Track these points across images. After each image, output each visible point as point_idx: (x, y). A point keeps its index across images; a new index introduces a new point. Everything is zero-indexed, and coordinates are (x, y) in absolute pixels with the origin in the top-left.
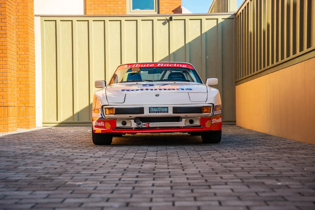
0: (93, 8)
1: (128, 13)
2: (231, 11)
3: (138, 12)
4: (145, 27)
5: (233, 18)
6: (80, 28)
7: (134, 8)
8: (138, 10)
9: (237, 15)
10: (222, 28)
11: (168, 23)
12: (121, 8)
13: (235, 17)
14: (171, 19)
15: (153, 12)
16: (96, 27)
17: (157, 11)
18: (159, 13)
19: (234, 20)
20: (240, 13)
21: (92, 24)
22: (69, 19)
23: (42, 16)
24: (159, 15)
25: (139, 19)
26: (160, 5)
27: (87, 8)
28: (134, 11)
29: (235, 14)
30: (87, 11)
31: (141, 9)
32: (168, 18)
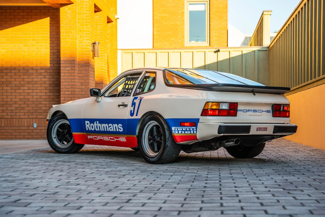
0: (159, 41)
1: (186, 45)
2: (265, 44)
3: (194, 43)
5: (266, 50)
6: (150, 58)
7: (190, 41)
9: (270, 48)
10: (258, 58)
11: (217, 53)
12: (180, 41)
14: (219, 51)
15: (205, 44)
16: (162, 57)
17: (209, 42)
18: (210, 45)
19: (268, 51)
20: (272, 46)
21: (159, 55)
22: (142, 51)
23: (122, 50)
25: (194, 51)
28: (190, 43)
29: (268, 47)
30: (154, 43)
31: (196, 41)
32: (217, 49)
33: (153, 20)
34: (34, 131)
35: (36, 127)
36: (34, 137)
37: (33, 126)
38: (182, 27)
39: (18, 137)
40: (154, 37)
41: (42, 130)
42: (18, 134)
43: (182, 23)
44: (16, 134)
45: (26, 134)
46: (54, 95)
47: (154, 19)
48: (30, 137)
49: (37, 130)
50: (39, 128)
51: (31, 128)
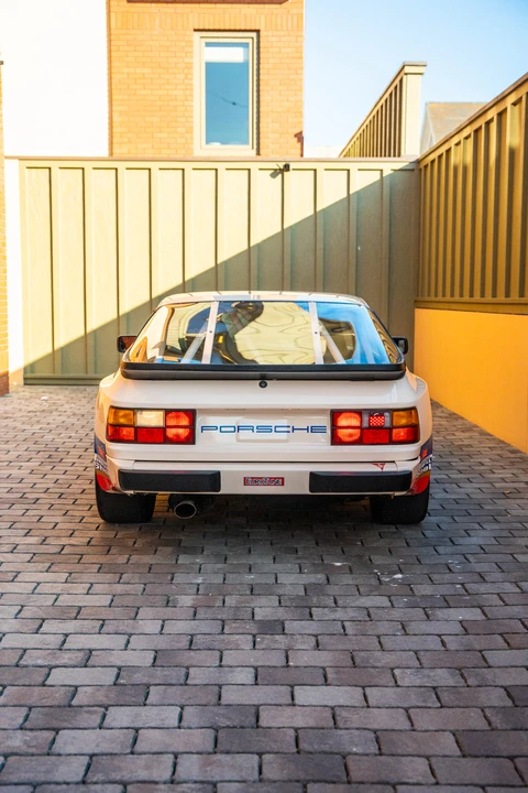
0: (125, 140)
2: (407, 153)
3: (217, 150)
4: (233, 183)
5: (413, 170)
6: (101, 183)
7: (207, 142)
8: (217, 145)
9: (422, 166)
10: (391, 188)
11: (280, 175)
12: (183, 140)
13: (418, 169)
14: (287, 168)
15: (247, 151)
16: (134, 182)
17: (255, 147)
18: (258, 153)
21: (124, 175)
22: (77, 165)
23: (21, 159)
24: (259, 158)
25: (221, 167)
26: (261, 136)
27: (114, 140)
28: (208, 146)
29: (418, 162)
30: (114, 146)
31: (223, 143)
32: (281, 165)
33: (110, 84)
38: (186, 103)
40: (114, 130)
43: (188, 92)
47: (113, 81)
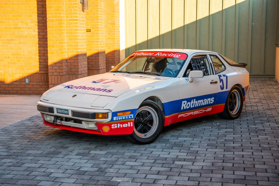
34: (27, 86)
35: (28, 83)
36: (27, 92)
37: (25, 82)
39: (11, 92)
41: (34, 86)
42: (11, 89)
44: (10, 89)
45: (19, 89)
46: (44, 50)
48: (23, 92)
49: (29, 85)
50: (31, 83)
51: (23, 83)
